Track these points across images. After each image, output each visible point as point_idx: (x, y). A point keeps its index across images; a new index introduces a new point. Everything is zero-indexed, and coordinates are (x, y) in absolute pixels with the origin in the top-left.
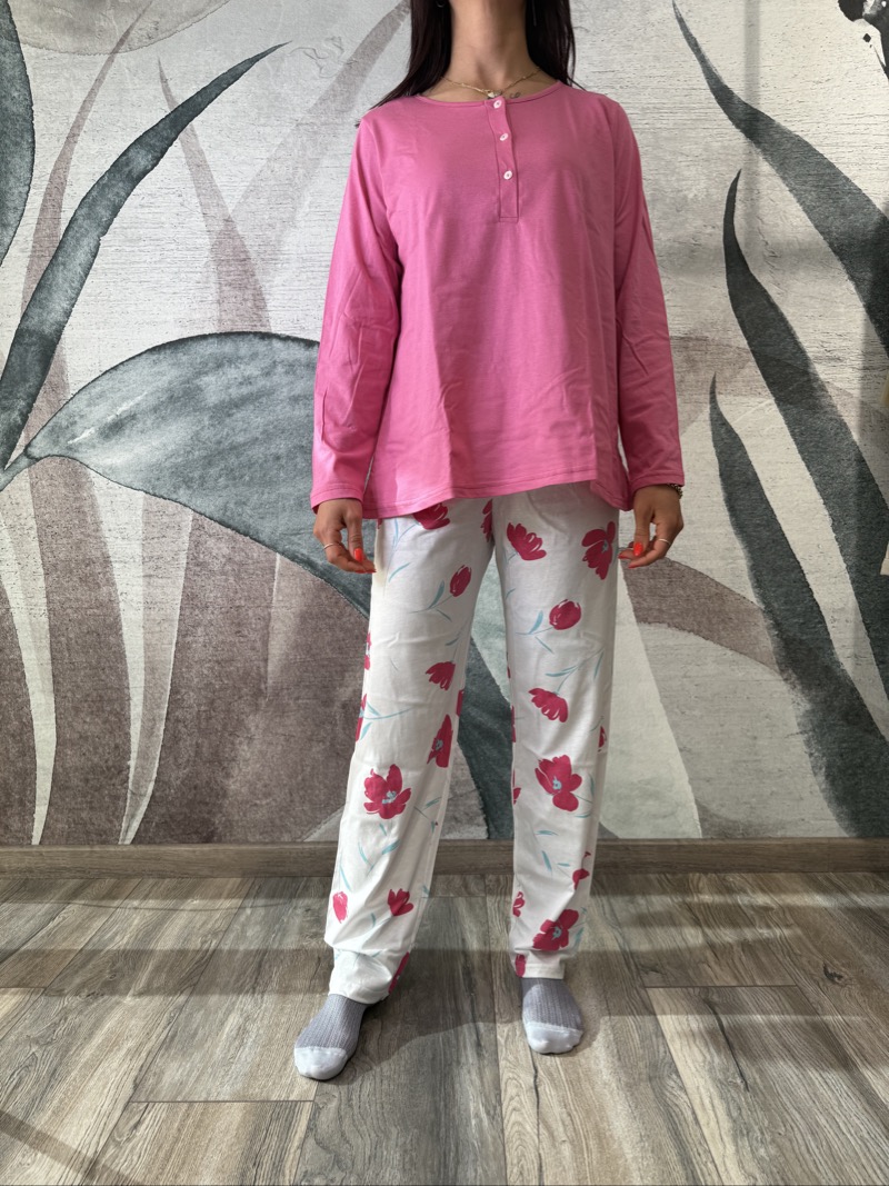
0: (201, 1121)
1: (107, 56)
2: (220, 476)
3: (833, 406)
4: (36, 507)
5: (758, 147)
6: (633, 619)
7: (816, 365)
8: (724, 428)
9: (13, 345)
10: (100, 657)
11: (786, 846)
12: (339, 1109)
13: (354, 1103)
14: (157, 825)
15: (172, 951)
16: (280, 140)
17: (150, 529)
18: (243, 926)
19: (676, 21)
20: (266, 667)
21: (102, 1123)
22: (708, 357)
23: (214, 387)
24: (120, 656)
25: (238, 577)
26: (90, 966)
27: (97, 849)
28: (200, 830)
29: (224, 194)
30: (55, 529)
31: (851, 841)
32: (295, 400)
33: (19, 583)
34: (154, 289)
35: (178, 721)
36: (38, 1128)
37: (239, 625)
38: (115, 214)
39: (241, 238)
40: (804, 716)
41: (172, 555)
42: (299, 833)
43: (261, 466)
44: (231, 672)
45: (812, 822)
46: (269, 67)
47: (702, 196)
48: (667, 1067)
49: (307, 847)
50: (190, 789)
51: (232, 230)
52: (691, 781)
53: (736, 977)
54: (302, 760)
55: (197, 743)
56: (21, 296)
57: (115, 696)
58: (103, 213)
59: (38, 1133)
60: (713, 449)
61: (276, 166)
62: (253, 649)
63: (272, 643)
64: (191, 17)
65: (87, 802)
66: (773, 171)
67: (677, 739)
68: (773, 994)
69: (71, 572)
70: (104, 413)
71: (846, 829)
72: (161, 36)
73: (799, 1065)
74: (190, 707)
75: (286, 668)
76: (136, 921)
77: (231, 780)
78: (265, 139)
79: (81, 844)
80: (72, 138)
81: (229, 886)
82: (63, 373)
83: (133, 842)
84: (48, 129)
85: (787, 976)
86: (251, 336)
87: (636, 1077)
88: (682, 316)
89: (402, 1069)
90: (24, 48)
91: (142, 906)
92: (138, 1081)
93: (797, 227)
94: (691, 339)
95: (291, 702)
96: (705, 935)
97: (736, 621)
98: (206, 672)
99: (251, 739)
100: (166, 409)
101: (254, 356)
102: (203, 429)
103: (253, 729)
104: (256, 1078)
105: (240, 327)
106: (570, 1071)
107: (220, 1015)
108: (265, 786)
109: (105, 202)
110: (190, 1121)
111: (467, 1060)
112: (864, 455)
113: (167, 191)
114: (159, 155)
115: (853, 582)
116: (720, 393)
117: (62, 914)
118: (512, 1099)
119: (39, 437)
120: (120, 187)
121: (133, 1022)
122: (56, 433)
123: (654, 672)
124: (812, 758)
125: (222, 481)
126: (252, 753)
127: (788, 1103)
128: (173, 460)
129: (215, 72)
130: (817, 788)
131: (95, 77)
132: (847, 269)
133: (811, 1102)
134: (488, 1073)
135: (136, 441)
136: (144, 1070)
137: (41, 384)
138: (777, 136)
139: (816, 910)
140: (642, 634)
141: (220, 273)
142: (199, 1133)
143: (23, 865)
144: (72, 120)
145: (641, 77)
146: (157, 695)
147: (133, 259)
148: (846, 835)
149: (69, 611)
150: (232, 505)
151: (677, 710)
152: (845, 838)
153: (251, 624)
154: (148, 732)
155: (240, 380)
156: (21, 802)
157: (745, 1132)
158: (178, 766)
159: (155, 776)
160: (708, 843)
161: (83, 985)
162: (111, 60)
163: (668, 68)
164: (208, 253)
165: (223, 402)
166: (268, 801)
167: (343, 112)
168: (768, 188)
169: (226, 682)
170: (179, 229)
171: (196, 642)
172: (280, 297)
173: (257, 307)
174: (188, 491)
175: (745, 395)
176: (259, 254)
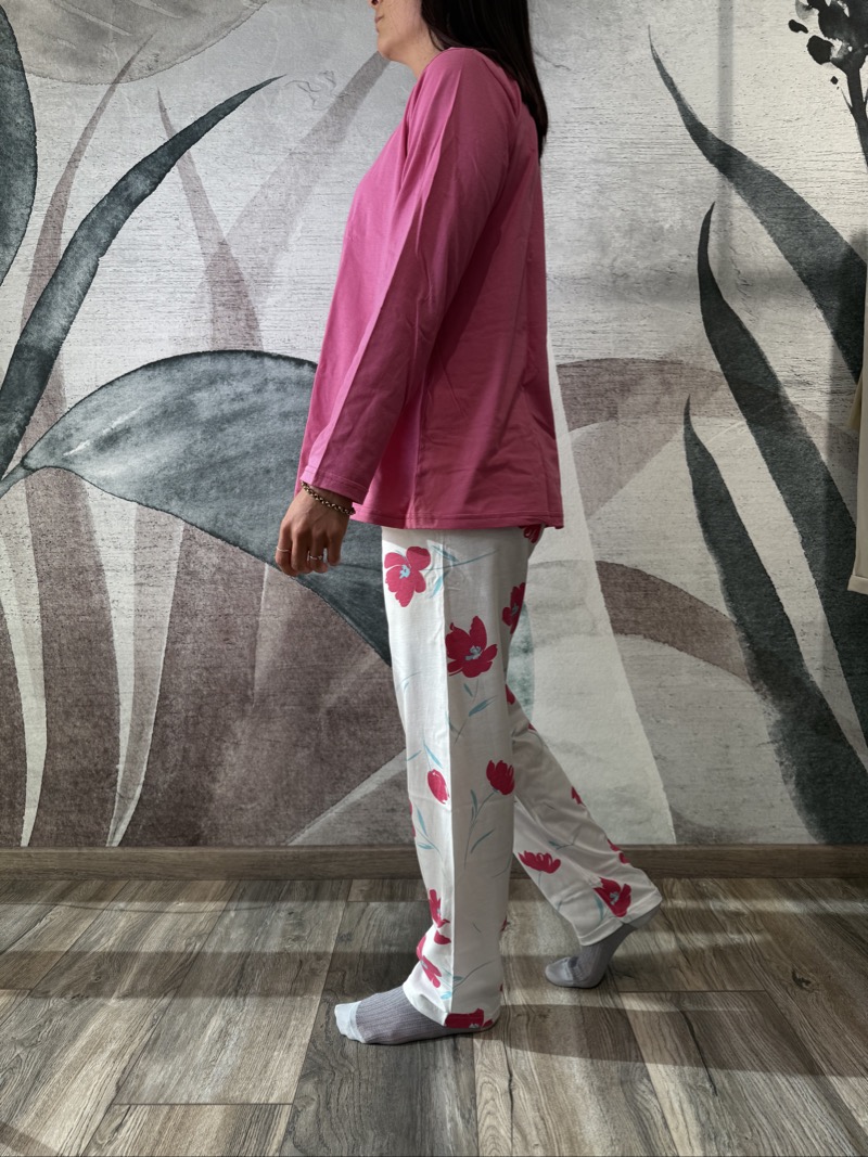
0: (182, 1123)
1: (108, 86)
2: (212, 488)
3: (802, 428)
4: (32, 517)
5: (732, 181)
6: (610, 630)
7: (786, 389)
8: (698, 447)
9: (12, 360)
10: (91, 663)
11: (757, 852)
12: (317, 1111)
13: (332, 1106)
14: (144, 828)
15: (157, 953)
16: (273, 168)
17: (142, 538)
18: (227, 928)
19: (653, 61)
20: (253, 673)
21: (85, 1126)
22: (683, 380)
23: (207, 403)
24: (111, 662)
25: (227, 586)
26: (76, 968)
27: (85, 851)
28: (186, 833)
29: (219, 219)
30: (50, 538)
31: (821, 848)
32: (285, 416)
33: (14, 589)
34: (150, 307)
35: (166, 726)
36: (21, 1130)
37: (227, 632)
38: (113, 235)
39: (235, 261)
40: (775, 726)
41: (163, 564)
42: (283, 837)
43: (251, 478)
44: (218, 679)
45: (783, 829)
46: (264, 98)
47: (677, 227)
48: (638, 1071)
49: (291, 850)
50: (177, 793)
51: (227, 253)
52: (666, 788)
53: (707, 983)
54: (287, 765)
55: (185, 750)
56: (21, 313)
57: (105, 701)
58: (102, 234)
59: (22, 1135)
60: (687, 469)
61: (270, 192)
62: (241, 656)
63: (260, 650)
64: (190, 50)
65: (76, 805)
66: (745, 205)
67: (652, 747)
68: (742, 998)
69: (64, 580)
70: (99, 426)
71: (815, 836)
72: (160, 68)
73: (766, 1070)
74: (178, 712)
75: (272, 675)
76: (123, 922)
77: (218, 785)
78: (259, 167)
79: (69, 846)
80: (73, 163)
81: (214, 889)
82: (60, 387)
83: (120, 844)
84: (50, 154)
85: (757, 981)
86: (244, 354)
87: (609, 1081)
88: (657, 340)
89: (380, 1072)
90: (29, 77)
91: (128, 907)
92: (120, 1083)
93: (767, 257)
94: (665, 363)
95: (277, 708)
96: (678, 940)
97: (709, 633)
98: (194, 678)
99: (237, 744)
100: (160, 423)
101: (246, 373)
102: (195, 442)
103: (239, 734)
104: (236, 1081)
105: (233, 346)
106: (544, 1075)
107: (203, 1017)
108: (251, 790)
109: (104, 225)
110: (171, 1123)
111: (444, 1063)
112: (832, 475)
113: (164, 215)
114: (157, 180)
115: (821, 597)
116: (694, 415)
117: (50, 915)
118: (487, 1102)
119: (35, 449)
120: (119, 210)
121: (117, 1024)
122: (53, 445)
123: (630, 681)
124: (783, 767)
125: (213, 493)
126: (238, 758)
127: (755, 1108)
128: (166, 472)
129: (211, 103)
130: (787, 796)
131: (97, 105)
132: (816, 298)
133: (777, 1107)
134: (464, 1078)
135: (131, 454)
136: (127, 1073)
137: (38, 398)
138: (749, 171)
139: (786, 915)
140: (618, 644)
141: (214, 294)
142: (179, 1135)
143: (11, 867)
144: (74, 146)
145: (620, 114)
146: (146, 701)
147: (130, 279)
148: (814, 841)
149: (62, 618)
150: (222, 517)
151: (652, 719)
152: (813, 845)
153: (239, 631)
154: (137, 737)
155: (232, 396)
156: (12, 805)
157: (713, 1137)
158: (166, 771)
159: (143, 779)
160: (682, 849)
161: (68, 987)
162: (112, 90)
163: (646, 106)
164: (202, 274)
165: (216, 417)
166: (253, 805)
167: (334, 142)
168: (740, 220)
169: (214, 688)
170: (176, 251)
171: (185, 649)
172: (272, 317)
173: (250, 327)
174: (180, 503)
175: (718, 417)
176: (252, 276)
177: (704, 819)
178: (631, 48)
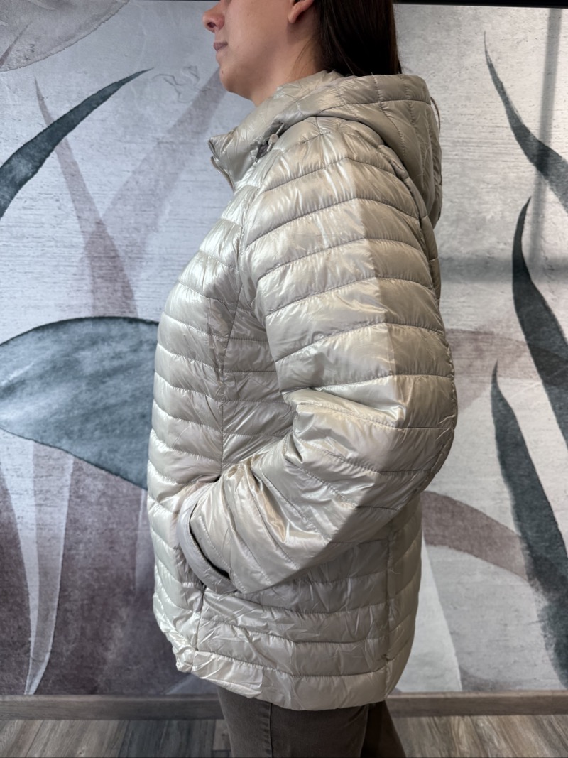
2: (96, 429)
5: (547, 179)
8: (502, 402)
11: (522, 698)
14: (53, 682)
16: (143, 156)
17: (39, 469)
19: (487, 67)
20: (134, 573)
22: (493, 348)
23: (89, 360)
24: (20, 563)
25: (111, 507)
27: (8, 698)
28: (87, 686)
29: (95, 200)
34: (37, 278)
35: (66, 610)
37: (112, 542)
39: (111, 239)
40: (543, 610)
41: (58, 489)
42: (162, 689)
43: (130, 422)
44: (106, 577)
45: (542, 680)
46: (133, 90)
47: (498, 218)
49: (168, 700)
50: (78, 658)
51: (104, 231)
52: (457, 654)
55: (83, 628)
57: (16, 592)
60: (492, 419)
61: (141, 178)
62: (123, 560)
63: (140, 556)
64: (64, 41)
66: (557, 200)
67: (449, 626)
71: (565, 685)
72: (36, 58)
74: (75, 601)
77: (109, 653)
78: (130, 154)
83: (36, 693)
86: (121, 320)
88: (473, 314)
94: (480, 333)
97: (499, 544)
98: (87, 576)
99: (123, 624)
100: (50, 377)
101: (124, 336)
102: (81, 393)
103: (124, 617)
105: (113, 312)
108: (136, 657)
113: (46, 196)
114: (38, 164)
116: (500, 376)
123: (436, 580)
124: (546, 639)
125: (97, 434)
126: (125, 634)
128: (56, 417)
129: (86, 93)
130: (547, 658)
135: (26, 402)
138: (562, 170)
140: (429, 553)
141: (93, 268)
145: (454, 114)
146: (49, 592)
147: (18, 253)
148: (564, 688)
150: (105, 452)
151: (450, 606)
152: (563, 691)
153: (121, 542)
154: (44, 618)
155: (112, 355)
158: (68, 642)
159: (50, 648)
160: (467, 695)
163: (477, 108)
164: (82, 251)
165: (97, 372)
166: (138, 667)
167: (198, 133)
168: (552, 213)
169: (103, 584)
170: (57, 229)
171: (78, 554)
172: (145, 289)
173: (126, 297)
174: (70, 442)
175: (520, 378)
176: (126, 253)
177: (485, 675)
178: (468, 53)
